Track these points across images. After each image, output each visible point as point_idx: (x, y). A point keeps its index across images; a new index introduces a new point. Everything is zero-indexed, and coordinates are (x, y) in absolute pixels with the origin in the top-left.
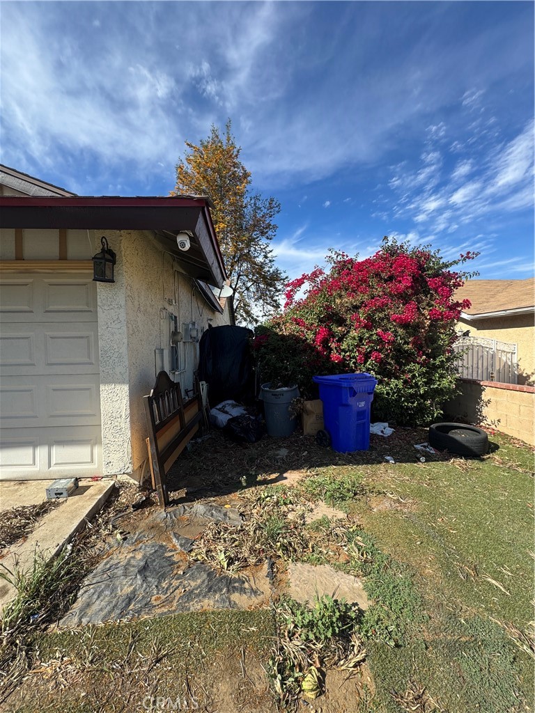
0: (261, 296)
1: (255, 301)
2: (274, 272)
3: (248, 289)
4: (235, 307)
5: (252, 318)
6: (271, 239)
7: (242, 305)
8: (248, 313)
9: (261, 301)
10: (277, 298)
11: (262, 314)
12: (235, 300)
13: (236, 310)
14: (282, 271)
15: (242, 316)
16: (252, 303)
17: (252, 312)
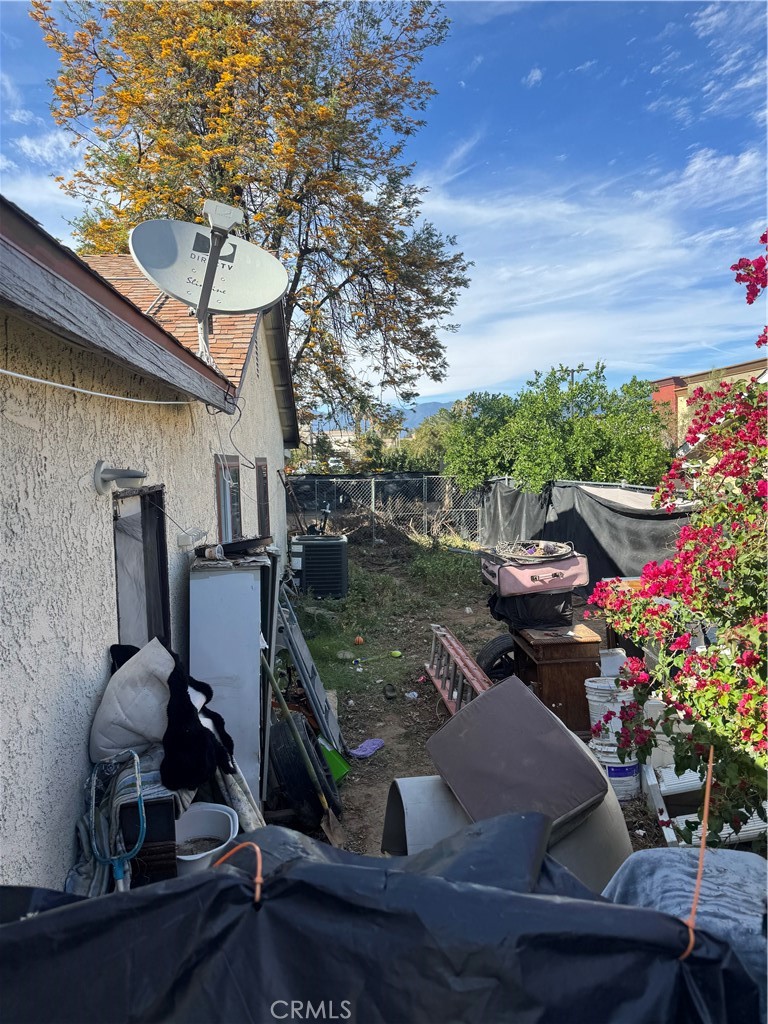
0: (380, 317)
1: (359, 336)
2: (418, 239)
3: (333, 294)
4: (293, 354)
5: (350, 390)
6: (408, 132)
7: (317, 349)
8: (337, 375)
9: (378, 336)
10: (426, 323)
11: (380, 376)
12: (292, 334)
13: (296, 363)
14: (444, 239)
15: (316, 384)
16: (350, 343)
17: (350, 371)
